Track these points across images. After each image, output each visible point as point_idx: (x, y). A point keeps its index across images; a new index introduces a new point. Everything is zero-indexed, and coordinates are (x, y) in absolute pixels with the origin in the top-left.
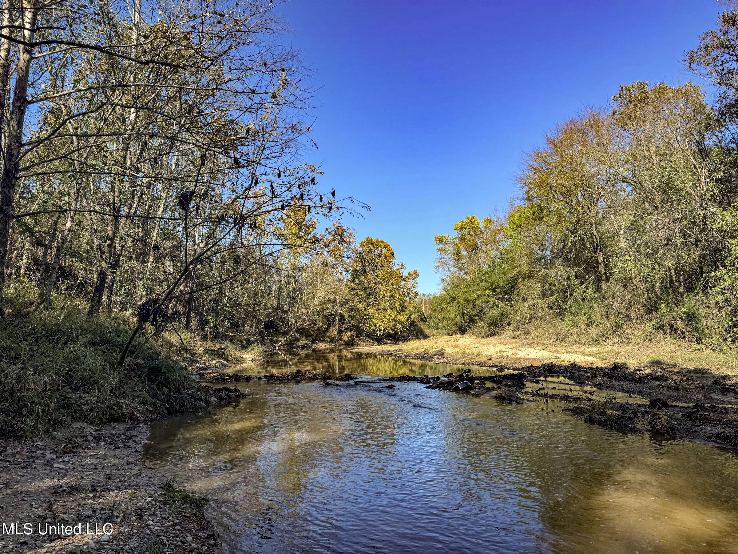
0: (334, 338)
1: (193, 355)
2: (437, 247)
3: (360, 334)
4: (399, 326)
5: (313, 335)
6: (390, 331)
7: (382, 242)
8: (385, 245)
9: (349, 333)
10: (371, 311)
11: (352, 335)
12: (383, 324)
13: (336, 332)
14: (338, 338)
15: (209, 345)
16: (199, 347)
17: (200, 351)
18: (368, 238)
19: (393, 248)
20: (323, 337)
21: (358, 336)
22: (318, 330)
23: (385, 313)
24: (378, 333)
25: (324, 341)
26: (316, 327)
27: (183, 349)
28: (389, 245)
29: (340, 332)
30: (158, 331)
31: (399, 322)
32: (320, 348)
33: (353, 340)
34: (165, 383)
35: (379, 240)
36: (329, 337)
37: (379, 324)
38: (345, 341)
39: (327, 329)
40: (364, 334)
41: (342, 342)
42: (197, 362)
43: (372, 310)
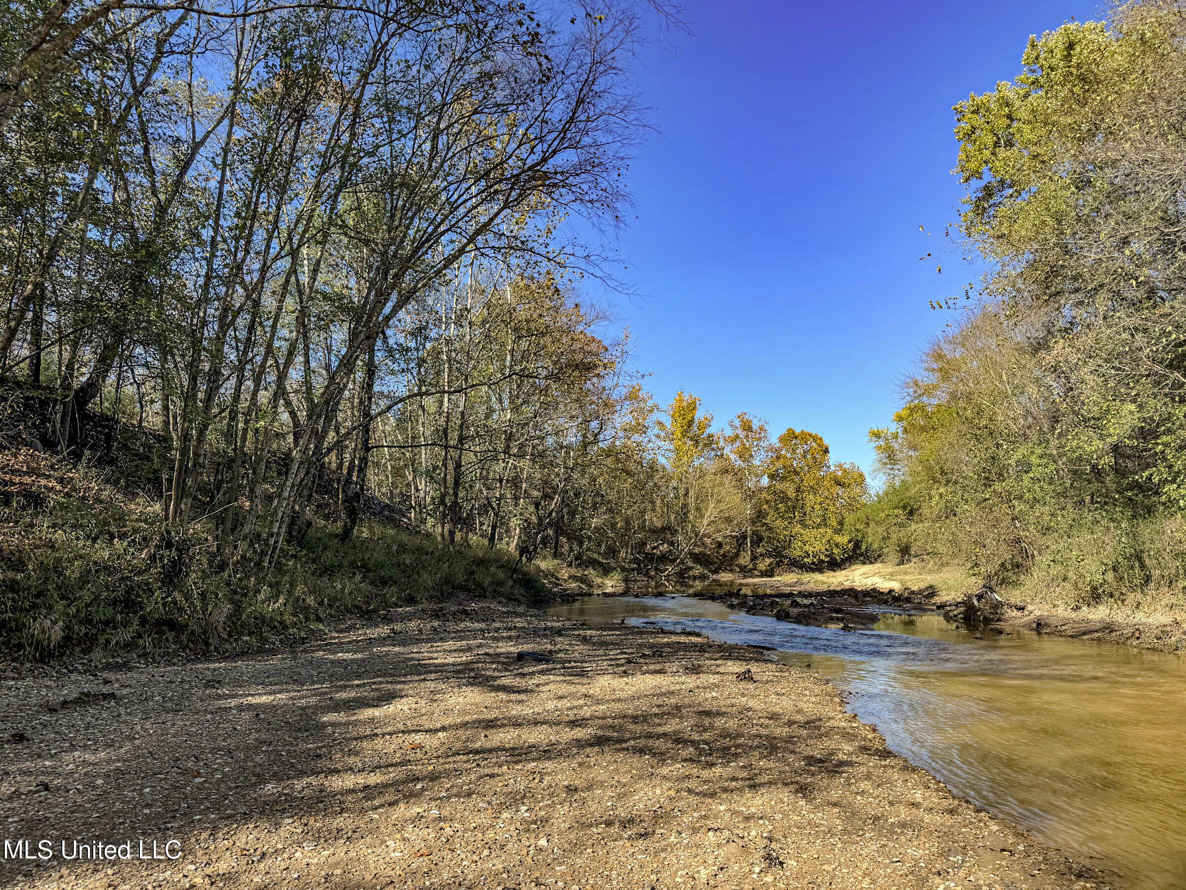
0: (745, 567)
1: (558, 579)
2: (873, 445)
3: (781, 561)
4: (836, 551)
5: (716, 563)
6: (823, 557)
7: (810, 435)
8: (815, 439)
9: (768, 561)
10: (794, 531)
11: (772, 563)
12: (811, 549)
13: (748, 559)
14: (751, 566)
15: (573, 571)
16: (564, 573)
17: (566, 576)
18: (789, 430)
19: (826, 442)
20: (731, 565)
21: (778, 564)
22: (724, 556)
23: (814, 532)
24: (806, 560)
25: (731, 571)
26: (722, 552)
27: (548, 574)
28: (821, 439)
29: (754, 558)
30: (529, 560)
31: (837, 545)
32: (723, 579)
33: (772, 569)
34: (533, 588)
35: (806, 431)
36: (738, 566)
37: (807, 548)
38: (761, 571)
39: (737, 555)
40: (786, 561)
41: (756, 572)
42: (561, 585)
43: (798, 528)
